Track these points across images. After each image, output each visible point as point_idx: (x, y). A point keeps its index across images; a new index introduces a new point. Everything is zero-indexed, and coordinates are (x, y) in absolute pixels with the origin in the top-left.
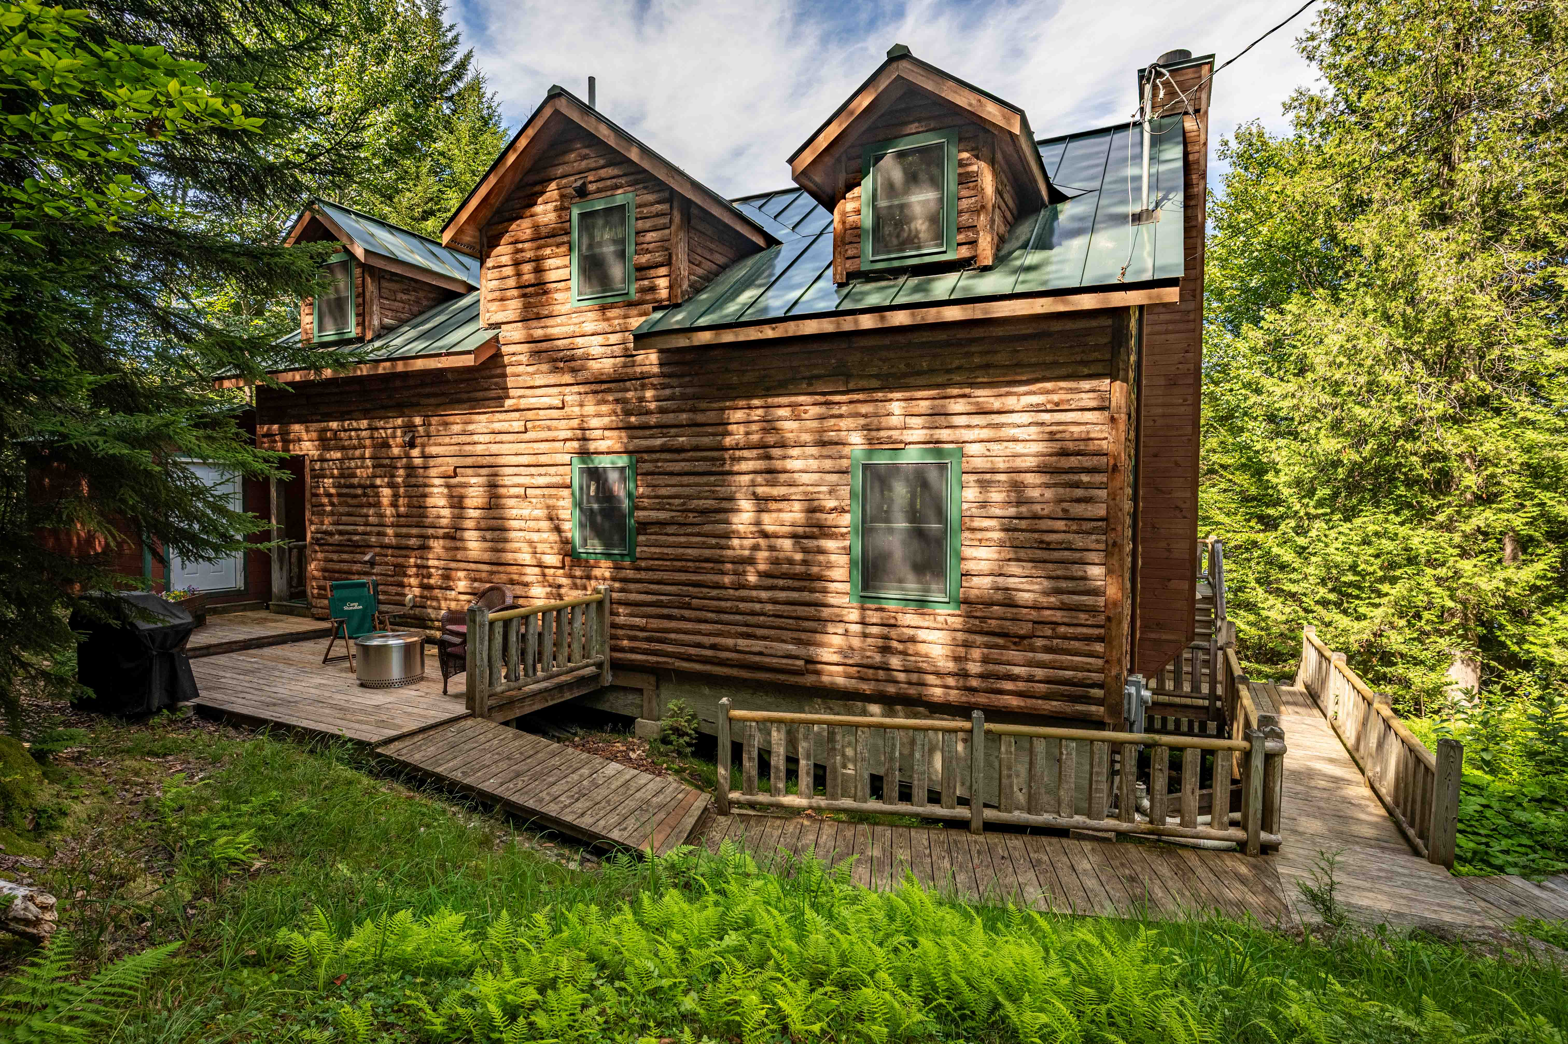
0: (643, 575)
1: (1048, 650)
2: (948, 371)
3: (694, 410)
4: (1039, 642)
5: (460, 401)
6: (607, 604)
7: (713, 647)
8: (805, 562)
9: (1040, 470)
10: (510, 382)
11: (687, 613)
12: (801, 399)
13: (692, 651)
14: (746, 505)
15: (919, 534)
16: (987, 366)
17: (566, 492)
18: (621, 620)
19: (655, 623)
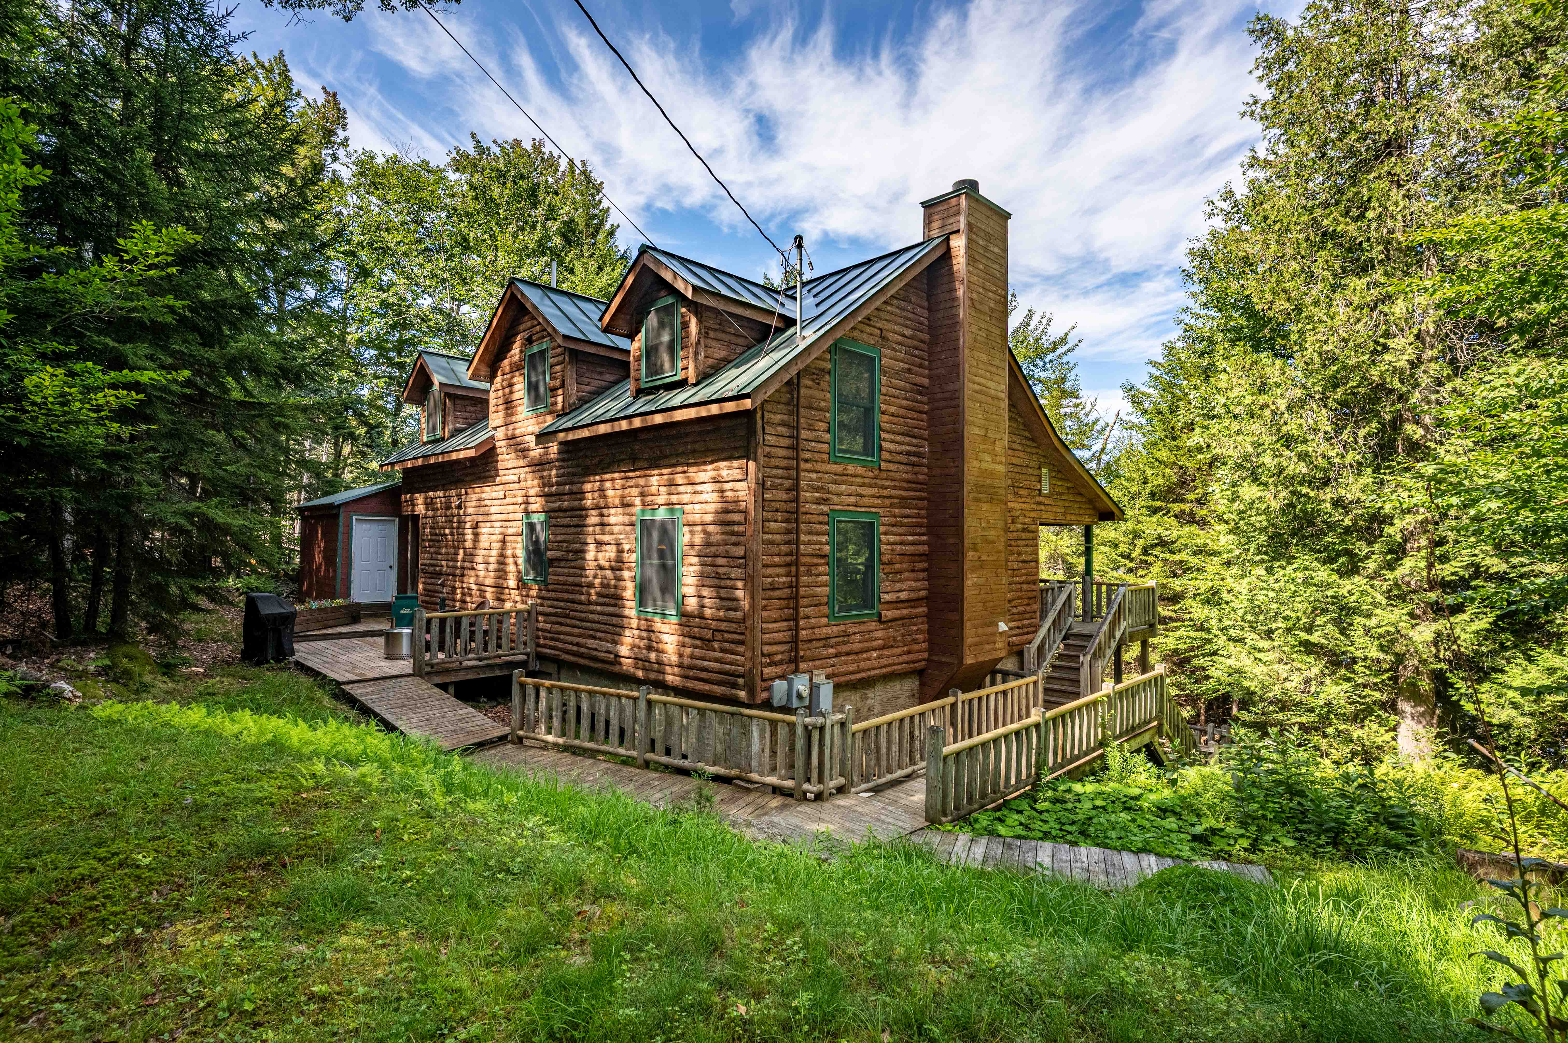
0: (550, 595)
1: (723, 650)
2: (678, 455)
3: (572, 483)
4: (716, 645)
5: (480, 478)
6: (534, 614)
7: (578, 644)
8: (616, 587)
9: (714, 524)
10: (500, 465)
11: (569, 621)
12: (616, 475)
13: (569, 647)
14: (592, 547)
15: (663, 567)
16: (694, 451)
17: (519, 539)
18: (540, 625)
19: (556, 628)
